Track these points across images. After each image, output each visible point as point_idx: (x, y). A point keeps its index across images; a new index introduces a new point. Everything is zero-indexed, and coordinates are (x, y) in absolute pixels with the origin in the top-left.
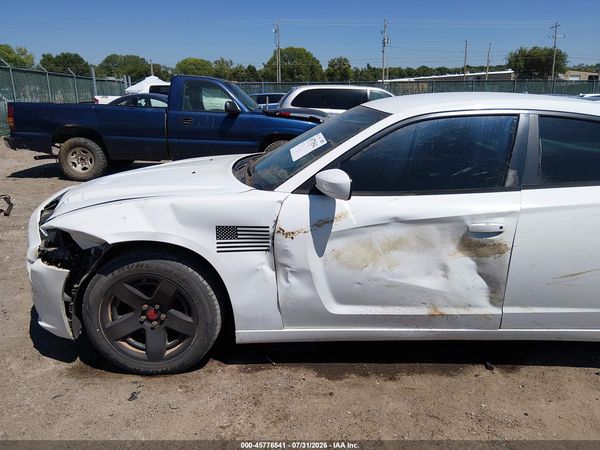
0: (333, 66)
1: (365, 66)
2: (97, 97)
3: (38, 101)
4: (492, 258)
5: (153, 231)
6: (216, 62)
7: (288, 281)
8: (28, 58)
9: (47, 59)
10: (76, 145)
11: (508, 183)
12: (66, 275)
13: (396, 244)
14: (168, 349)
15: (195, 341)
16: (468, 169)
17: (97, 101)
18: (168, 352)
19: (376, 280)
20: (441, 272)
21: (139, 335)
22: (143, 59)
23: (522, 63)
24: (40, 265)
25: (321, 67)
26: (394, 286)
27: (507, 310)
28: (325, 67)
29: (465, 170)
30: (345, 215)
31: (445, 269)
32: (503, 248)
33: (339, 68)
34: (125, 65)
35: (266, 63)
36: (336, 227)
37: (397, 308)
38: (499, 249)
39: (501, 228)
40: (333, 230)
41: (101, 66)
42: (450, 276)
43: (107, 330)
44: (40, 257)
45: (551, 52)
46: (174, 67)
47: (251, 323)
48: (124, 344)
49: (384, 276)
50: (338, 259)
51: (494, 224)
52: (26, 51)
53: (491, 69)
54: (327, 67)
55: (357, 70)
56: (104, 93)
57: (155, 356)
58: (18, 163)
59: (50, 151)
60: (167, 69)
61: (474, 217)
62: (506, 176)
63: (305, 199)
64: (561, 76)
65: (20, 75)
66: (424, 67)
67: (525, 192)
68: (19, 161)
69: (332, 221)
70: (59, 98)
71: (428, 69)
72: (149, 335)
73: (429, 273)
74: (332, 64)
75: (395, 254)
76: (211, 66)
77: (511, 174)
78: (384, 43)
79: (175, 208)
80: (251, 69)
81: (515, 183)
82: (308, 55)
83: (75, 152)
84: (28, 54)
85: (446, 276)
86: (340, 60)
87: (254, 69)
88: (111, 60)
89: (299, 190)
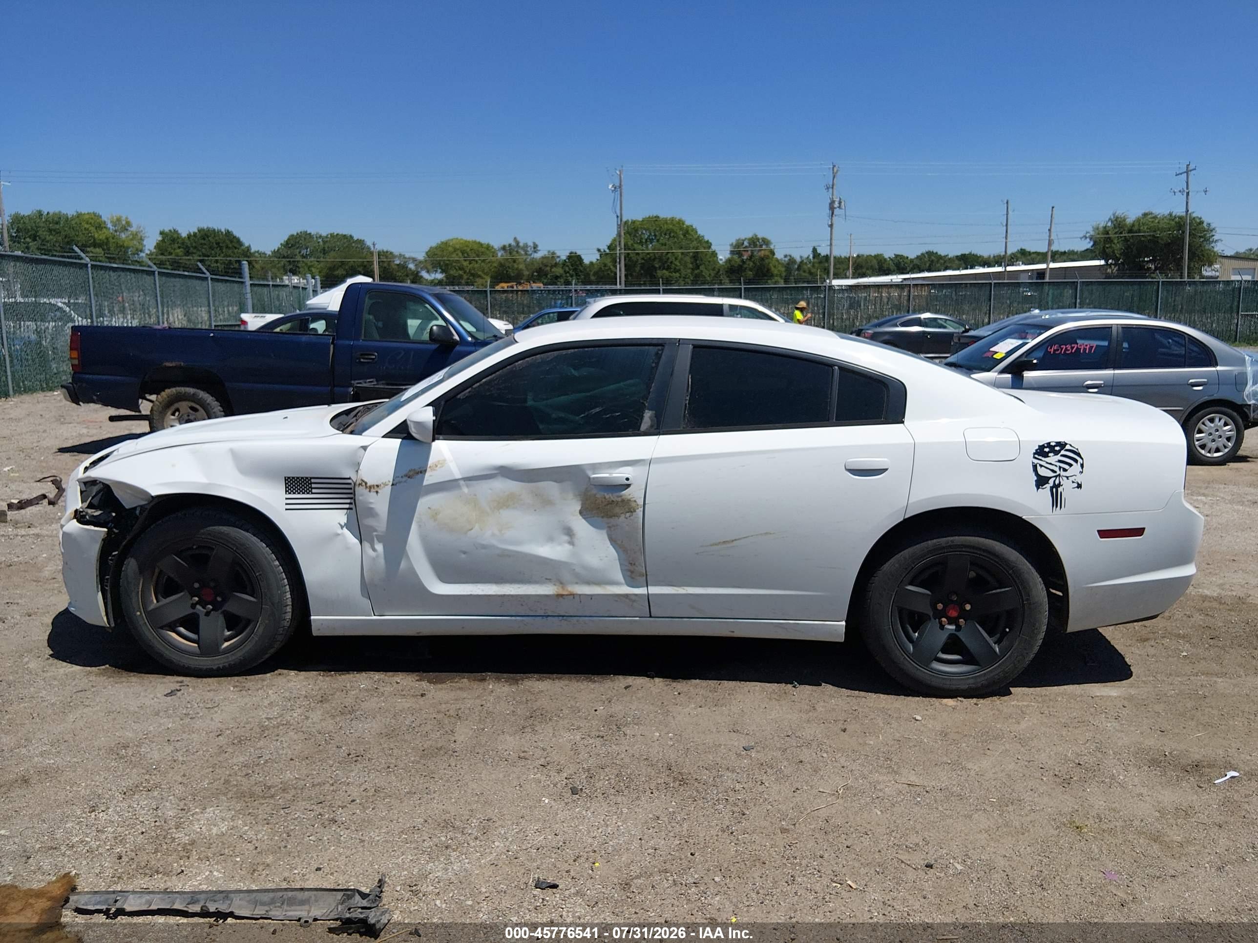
0: (739, 254)
1: (807, 253)
2: (245, 316)
3: (135, 323)
4: (622, 517)
5: (204, 480)
6: (504, 248)
7: (374, 550)
8: (135, 236)
9: (169, 239)
10: (180, 398)
11: (644, 427)
12: (102, 536)
13: (506, 502)
14: (227, 640)
15: (260, 629)
16: (598, 410)
17: (244, 323)
18: (226, 644)
19: (484, 547)
20: (566, 538)
21: (191, 623)
22: (361, 242)
23: (1118, 247)
24: (74, 526)
25: (714, 254)
26: (509, 556)
27: (654, 590)
28: (723, 256)
29: (594, 411)
30: (441, 463)
31: (569, 532)
32: (633, 504)
33: (751, 257)
34: (324, 252)
35: (604, 247)
36: (430, 478)
37: (516, 586)
38: (628, 507)
39: (627, 479)
40: (425, 483)
41: (276, 253)
42: (576, 541)
43: (149, 614)
44: (75, 517)
45: (1179, 223)
46: (421, 256)
47: (331, 607)
48: (174, 635)
49: (494, 542)
50: (435, 520)
51: (619, 474)
52: (128, 224)
53: (1057, 256)
54: (728, 256)
55: (792, 261)
56: (260, 309)
57: (208, 649)
58: (85, 431)
59: (136, 408)
60: (407, 260)
61: (595, 467)
62: (642, 417)
63: (395, 443)
64: (1207, 272)
65: (107, 275)
66: (930, 253)
67: (663, 437)
68: (87, 428)
69: (425, 471)
70: (177, 318)
71: (940, 257)
72: (204, 622)
73: (551, 539)
74: (737, 249)
75: (506, 515)
76: (494, 254)
77: (648, 415)
78: (832, 208)
79: (235, 455)
80: (575, 260)
81: (652, 426)
82: (688, 232)
83: (178, 410)
84: (134, 229)
85: (571, 543)
86: (754, 241)
87: (579, 258)
88: (294, 243)
89: (391, 434)
